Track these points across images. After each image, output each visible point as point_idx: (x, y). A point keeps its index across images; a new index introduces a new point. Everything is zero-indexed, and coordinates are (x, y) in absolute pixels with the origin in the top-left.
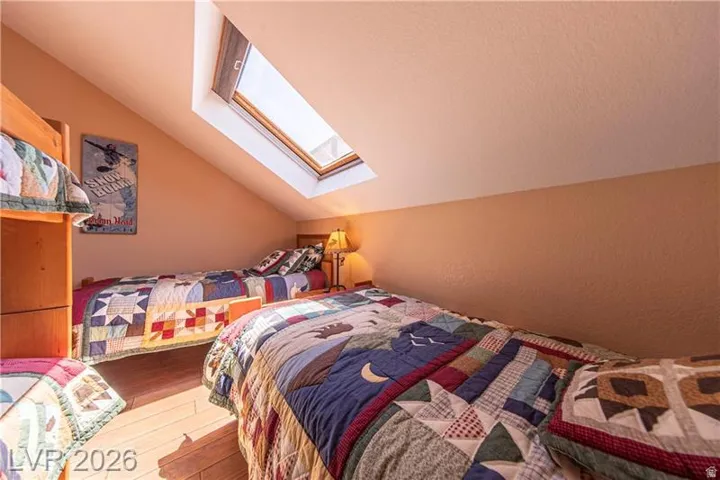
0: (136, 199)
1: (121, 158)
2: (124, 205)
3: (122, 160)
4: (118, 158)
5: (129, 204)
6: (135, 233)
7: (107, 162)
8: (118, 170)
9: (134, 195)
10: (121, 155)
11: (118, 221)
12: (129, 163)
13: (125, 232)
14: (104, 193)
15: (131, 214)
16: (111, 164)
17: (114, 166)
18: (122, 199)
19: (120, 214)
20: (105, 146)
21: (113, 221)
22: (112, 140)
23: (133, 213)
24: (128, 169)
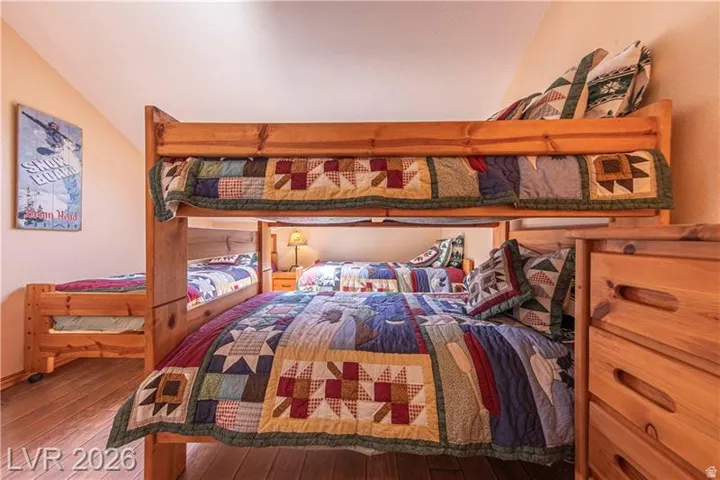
0: (81, 191)
1: (64, 140)
2: (67, 197)
3: (67, 143)
4: (61, 140)
5: (73, 197)
6: (80, 230)
7: (49, 143)
8: (62, 154)
9: (79, 186)
10: (65, 138)
11: (61, 214)
12: (74, 148)
13: (68, 229)
14: (45, 181)
15: (74, 207)
16: (53, 146)
17: (57, 149)
18: (66, 190)
19: (64, 207)
20: (46, 124)
21: (56, 215)
22: (54, 118)
23: (78, 206)
24: (72, 155)
